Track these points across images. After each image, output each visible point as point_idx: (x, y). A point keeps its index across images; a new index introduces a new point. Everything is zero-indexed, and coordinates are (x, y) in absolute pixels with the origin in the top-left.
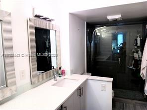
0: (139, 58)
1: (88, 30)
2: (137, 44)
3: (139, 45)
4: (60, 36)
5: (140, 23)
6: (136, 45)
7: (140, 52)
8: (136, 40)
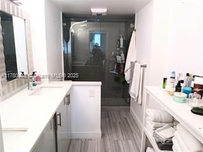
0: (122, 61)
1: (65, 24)
2: (120, 45)
3: (121, 46)
4: (30, 28)
5: (123, 22)
6: (119, 47)
7: (122, 55)
8: (119, 41)
